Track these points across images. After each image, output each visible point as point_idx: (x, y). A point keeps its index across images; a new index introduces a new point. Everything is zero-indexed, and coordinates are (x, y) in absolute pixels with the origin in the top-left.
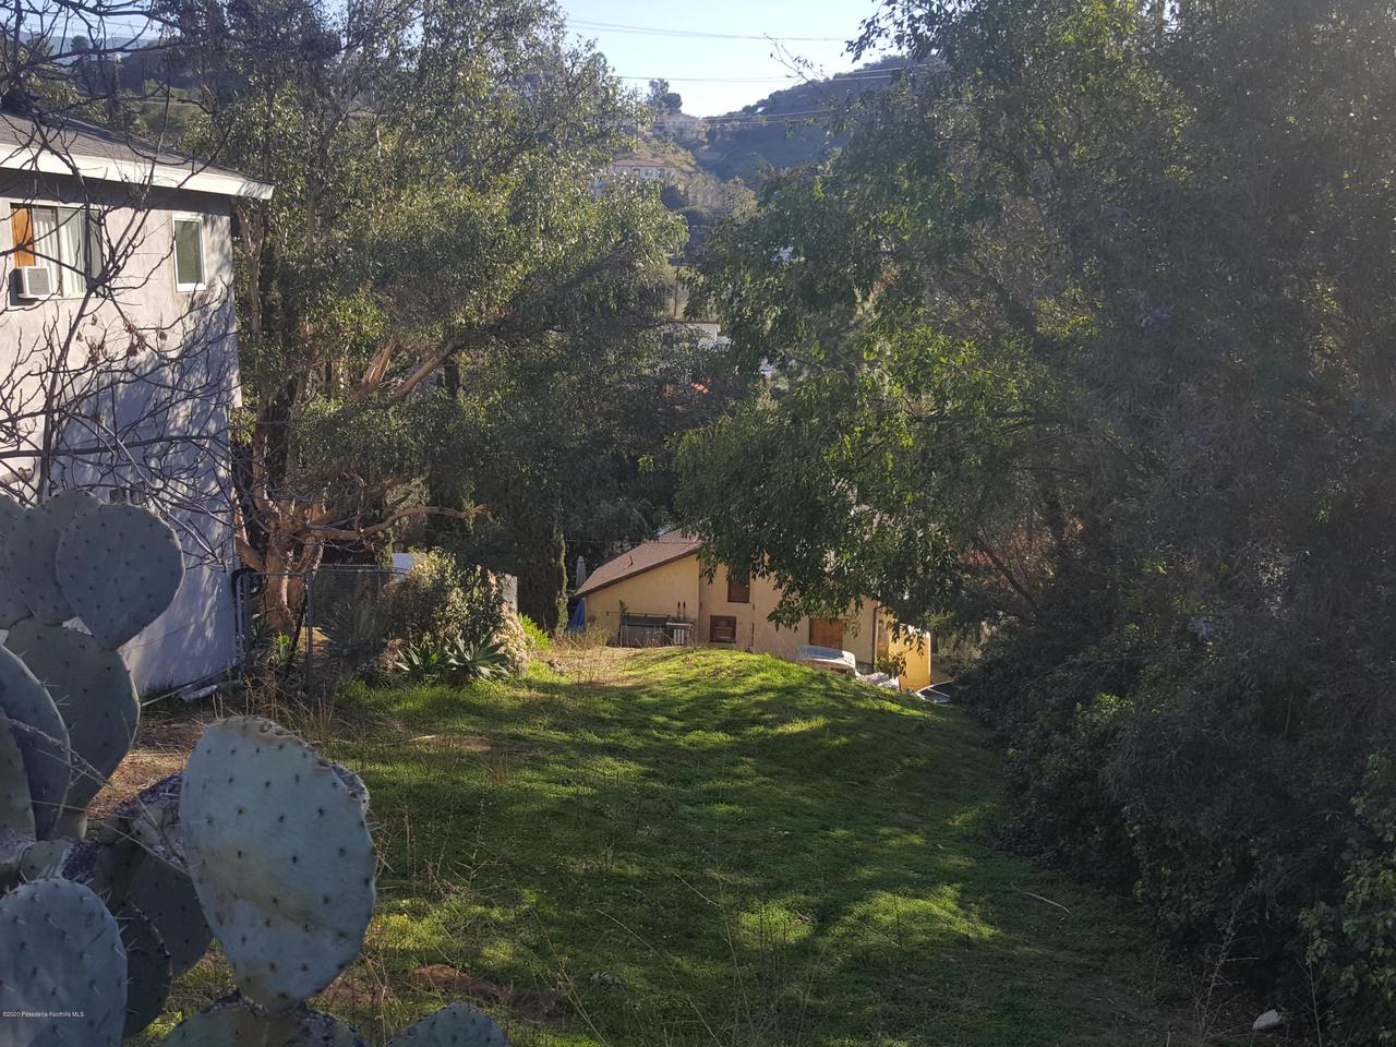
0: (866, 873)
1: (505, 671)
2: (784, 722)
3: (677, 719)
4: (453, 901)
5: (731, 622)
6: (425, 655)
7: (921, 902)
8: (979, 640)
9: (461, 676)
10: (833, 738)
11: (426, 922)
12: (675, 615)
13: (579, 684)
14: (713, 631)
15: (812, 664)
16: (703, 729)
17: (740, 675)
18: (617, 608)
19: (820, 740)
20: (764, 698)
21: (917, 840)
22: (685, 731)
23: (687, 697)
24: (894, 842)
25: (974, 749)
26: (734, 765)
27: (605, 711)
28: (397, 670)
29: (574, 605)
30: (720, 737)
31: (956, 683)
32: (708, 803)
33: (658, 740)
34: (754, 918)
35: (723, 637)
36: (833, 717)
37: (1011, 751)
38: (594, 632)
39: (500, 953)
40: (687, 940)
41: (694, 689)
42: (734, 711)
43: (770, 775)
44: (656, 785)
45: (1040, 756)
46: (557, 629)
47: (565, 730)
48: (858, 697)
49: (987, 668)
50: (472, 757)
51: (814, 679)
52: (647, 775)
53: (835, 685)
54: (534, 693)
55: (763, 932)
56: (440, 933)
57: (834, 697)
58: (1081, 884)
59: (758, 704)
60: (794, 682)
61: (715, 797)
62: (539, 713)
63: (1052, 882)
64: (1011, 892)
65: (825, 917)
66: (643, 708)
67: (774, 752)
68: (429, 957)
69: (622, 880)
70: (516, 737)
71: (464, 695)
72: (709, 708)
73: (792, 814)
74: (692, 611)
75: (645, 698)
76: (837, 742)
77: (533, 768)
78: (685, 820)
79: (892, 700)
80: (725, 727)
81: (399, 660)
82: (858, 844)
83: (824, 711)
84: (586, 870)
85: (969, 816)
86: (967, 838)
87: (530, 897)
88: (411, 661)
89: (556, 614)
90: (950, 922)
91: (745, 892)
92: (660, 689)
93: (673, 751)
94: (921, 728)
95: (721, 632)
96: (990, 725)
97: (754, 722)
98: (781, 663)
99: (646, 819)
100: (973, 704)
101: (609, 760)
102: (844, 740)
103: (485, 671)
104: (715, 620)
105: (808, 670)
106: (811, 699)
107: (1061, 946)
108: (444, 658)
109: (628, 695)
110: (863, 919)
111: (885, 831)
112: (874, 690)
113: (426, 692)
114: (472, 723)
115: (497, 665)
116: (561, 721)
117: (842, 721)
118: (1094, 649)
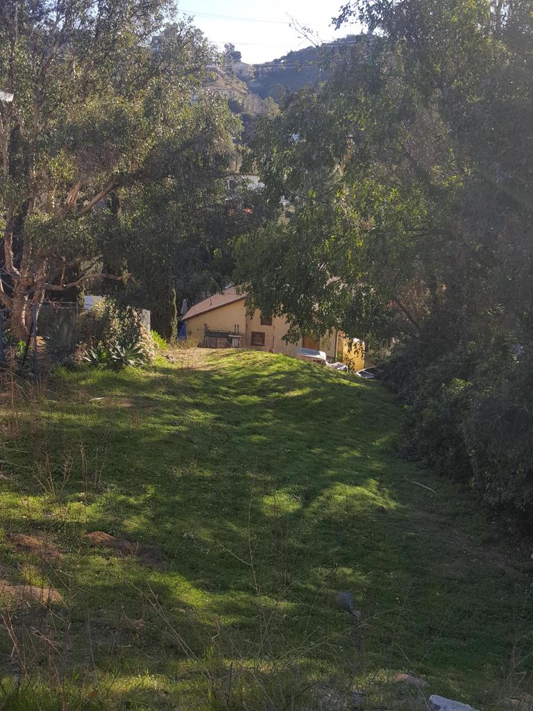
0: (331, 472)
1: (142, 362)
2: (288, 390)
3: (233, 388)
4: (109, 493)
5: (262, 335)
6: (99, 353)
7: (359, 488)
8: (389, 346)
9: (118, 365)
10: (314, 399)
11: (93, 505)
12: (233, 331)
13: (182, 369)
14: (253, 340)
15: (304, 358)
16: (246, 394)
17: (266, 365)
18: (203, 327)
19: (307, 400)
20: (279, 377)
21: (356, 454)
22: (237, 395)
23: (238, 377)
24: (345, 455)
25: (386, 404)
26: (263, 413)
27: (195, 384)
28: (85, 361)
29: (181, 325)
30: (255, 399)
31: (377, 368)
32: (248, 434)
33: (223, 400)
34: (271, 499)
35: (258, 343)
36: (315, 387)
37: (406, 406)
38: (191, 340)
39: (133, 524)
40: (236, 512)
41: (242, 372)
42: (264, 383)
43: (281, 419)
44: (221, 425)
45: (421, 410)
46: (172, 338)
47: (174, 395)
48: (328, 376)
49: (394, 361)
50: (123, 410)
51: (305, 367)
52: (217, 419)
53: (315, 370)
54: (158, 374)
55: (275, 508)
56: (100, 512)
57: (315, 377)
58: (441, 476)
59: (275, 381)
60: (295, 369)
61: (254, 431)
62: (160, 385)
63: (426, 476)
64: (405, 481)
65: (308, 497)
66: (215, 382)
67: (283, 406)
68: (92, 527)
69: (201, 479)
70: (147, 398)
71: (121, 375)
72: (250, 382)
73: (292, 440)
74: (242, 329)
75: (217, 377)
76: (316, 401)
77: (155, 416)
78: (236, 444)
79: (345, 377)
80: (260, 392)
81: (86, 356)
82: (326, 457)
83: (310, 385)
84: (182, 473)
85: (383, 440)
86: (382, 452)
87: (151, 490)
88: (91, 356)
89: (171, 330)
90: (374, 499)
91: (266, 484)
92: (225, 372)
93: (229, 407)
94: (359, 393)
95: (257, 341)
96: (395, 392)
97: (274, 390)
98: (289, 358)
99: (215, 443)
100: (385, 380)
101: (197, 411)
102: (320, 400)
103: (132, 362)
104: (254, 334)
105: (302, 362)
106: (303, 378)
107: (432, 512)
108: (109, 355)
109: (207, 375)
110: (329, 498)
111: (341, 449)
112: (335, 373)
113: (98, 374)
114: (124, 391)
115: (138, 359)
116: (171, 390)
117: (319, 390)
118: (451, 355)
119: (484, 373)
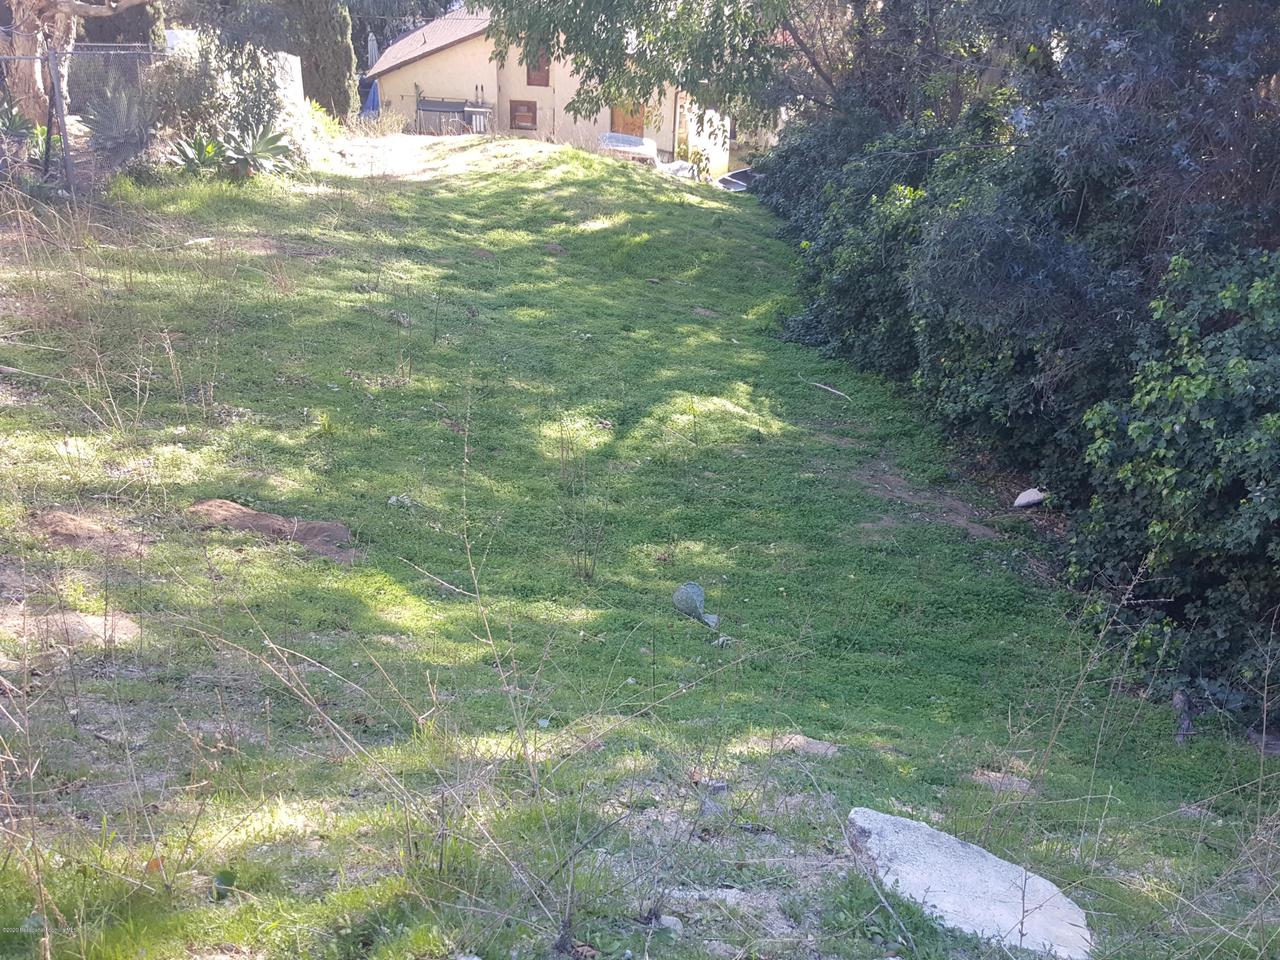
0: (666, 374)
1: (288, 163)
2: (585, 218)
3: (476, 216)
4: (237, 427)
5: (531, 107)
6: (199, 147)
7: (715, 399)
8: (776, 126)
9: (239, 170)
10: (634, 236)
11: (205, 449)
12: (472, 99)
13: (372, 178)
14: (513, 118)
15: (613, 154)
16: (503, 227)
17: (540, 169)
18: (412, 92)
19: (623, 237)
20: (565, 192)
21: (713, 338)
22: (485, 229)
23: (486, 193)
24: (692, 341)
25: (768, 240)
26: (537, 264)
27: (401, 208)
28: (171, 164)
29: (366, 87)
30: (522, 237)
31: (755, 170)
32: (510, 307)
33: (457, 239)
34: (556, 426)
35: (524, 124)
36: (635, 211)
37: (804, 244)
38: (389, 118)
39: (287, 483)
40: (487, 453)
41: (494, 183)
42: (535, 205)
43: (573, 275)
44: (456, 289)
45: (832, 249)
46: (350, 114)
47: (358, 230)
48: (660, 190)
49: (784, 156)
50: (253, 262)
51: (616, 172)
52: (447, 278)
53: (636, 178)
54: (323, 190)
55: (563, 444)
56: (220, 462)
57: (635, 191)
58: (862, 371)
59: (559, 199)
60: (596, 175)
61: (520, 301)
62: (328, 211)
63: (836, 371)
64: (798, 383)
65: (624, 421)
66: (441, 203)
67: (573, 249)
68: (204, 493)
69: (420, 395)
70: (303, 238)
71: (246, 191)
72: (509, 203)
73: (594, 316)
74: (491, 96)
75: (444, 194)
76: (638, 239)
77: (324, 273)
78: (487, 325)
79: (692, 191)
80: (531, 224)
81: (172, 153)
82: (657, 345)
83: (627, 207)
84: (382, 385)
85: (762, 309)
86: (759, 332)
87: (321, 418)
88: (183, 153)
89: (347, 98)
90: (743, 418)
91: (545, 401)
92: (458, 183)
93: (471, 254)
94: (720, 221)
95: (521, 118)
96: (785, 216)
97: (556, 219)
98: (583, 154)
99: (446, 326)
100: (768, 193)
101: (406, 263)
102: (645, 236)
103: (268, 164)
104: (515, 105)
105: (609, 161)
106: (612, 194)
107: (843, 434)
108: (220, 151)
109: (424, 190)
110: (662, 420)
111: (683, 329)
112: (673, 182)
113: (200, 189)
114: (255, 224)
115: (281, 157)
116: (353, 220)
117: (643, 216)
118: (890, 137)
119: (950, 172)
